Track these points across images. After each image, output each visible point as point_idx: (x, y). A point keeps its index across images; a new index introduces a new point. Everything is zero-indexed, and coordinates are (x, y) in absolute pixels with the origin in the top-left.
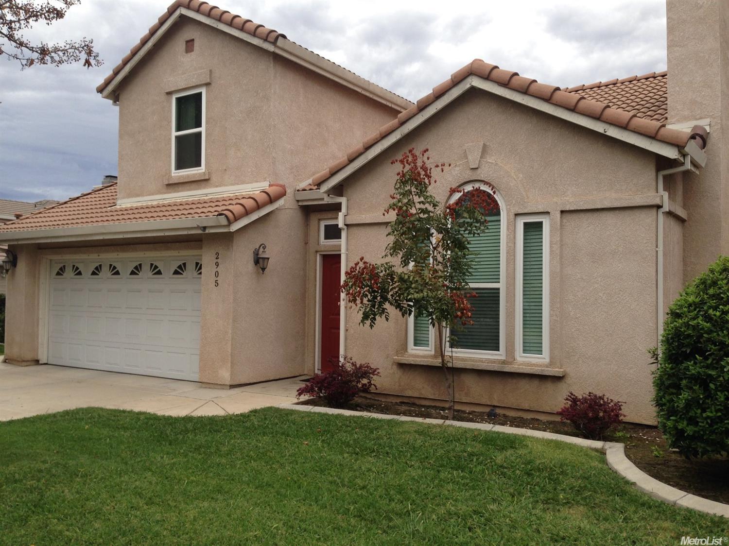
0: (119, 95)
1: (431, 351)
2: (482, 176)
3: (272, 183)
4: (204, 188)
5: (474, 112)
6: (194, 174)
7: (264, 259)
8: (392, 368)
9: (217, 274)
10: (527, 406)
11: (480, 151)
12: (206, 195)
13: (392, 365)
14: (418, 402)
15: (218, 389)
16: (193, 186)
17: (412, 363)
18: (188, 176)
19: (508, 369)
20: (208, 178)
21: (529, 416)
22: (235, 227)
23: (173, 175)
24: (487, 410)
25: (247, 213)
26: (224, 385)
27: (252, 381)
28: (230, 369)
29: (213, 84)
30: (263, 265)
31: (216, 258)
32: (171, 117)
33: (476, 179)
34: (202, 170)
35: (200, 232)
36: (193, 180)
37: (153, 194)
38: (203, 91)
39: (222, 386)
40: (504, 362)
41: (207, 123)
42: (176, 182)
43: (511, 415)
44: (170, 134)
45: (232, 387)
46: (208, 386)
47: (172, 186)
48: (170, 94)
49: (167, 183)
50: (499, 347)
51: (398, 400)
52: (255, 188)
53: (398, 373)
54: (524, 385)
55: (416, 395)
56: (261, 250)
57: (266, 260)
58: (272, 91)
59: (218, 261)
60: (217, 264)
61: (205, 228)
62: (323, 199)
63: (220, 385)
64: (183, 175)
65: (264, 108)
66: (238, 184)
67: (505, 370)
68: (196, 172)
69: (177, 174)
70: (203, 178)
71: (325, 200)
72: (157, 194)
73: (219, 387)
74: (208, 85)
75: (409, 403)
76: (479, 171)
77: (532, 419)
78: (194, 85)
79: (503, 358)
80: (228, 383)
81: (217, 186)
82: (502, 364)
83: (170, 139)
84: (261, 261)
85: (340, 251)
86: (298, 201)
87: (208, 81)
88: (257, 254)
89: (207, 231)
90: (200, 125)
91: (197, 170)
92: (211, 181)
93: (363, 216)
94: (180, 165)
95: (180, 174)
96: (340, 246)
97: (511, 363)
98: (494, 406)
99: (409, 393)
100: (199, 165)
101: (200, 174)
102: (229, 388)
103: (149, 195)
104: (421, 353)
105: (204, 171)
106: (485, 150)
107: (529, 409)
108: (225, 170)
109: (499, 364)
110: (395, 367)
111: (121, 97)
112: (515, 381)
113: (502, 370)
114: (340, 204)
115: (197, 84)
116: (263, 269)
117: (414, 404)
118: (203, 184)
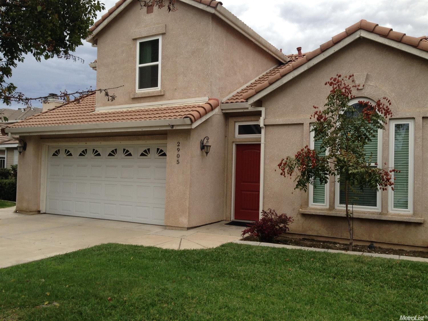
0: (97, 39)
1: (326, 206)
2: (366, 94)
3: (210, 98)
4: (160, 101)
5: (360, 53)
6: (153, 92)
7: (207, 146)
8: (297, 217)
9: (178, 156)
10: (396, 241)
11: (365, 78)
12: (162, 105)
13: (297, 215)
14: (316, 238)
15: (179, 230)
16: (152, 99)
17: (314, 213)
18: (149, 93)
19: (384, 218)
20: (163, 94)
21: (397, 248)
22: (194, 126)
23: (137, 92)
24: (368, 244)
25: (201, 116)
26: (183, 227)
27: (198, 225)
28: (188, 218)
29: (167, 34)
30: (207, 150)
31: (178, 146)
32: (136, 55)
33: (361, 96)
34: (159, 88)
35: (169, 128)
36: (152, 95)
37: (122, 104)
38: (160, 38)
39: (182, 228)
40: (380, 214)
41: (162, 59)
42: (140, 96)
43: (384, 247)
44: (135, 65)
45: (189, 229)
46: (171, 228)
47: (136, 99)
48: (135, 40)
49: (133, 97)
50: (376, 204)
51: (301, 237)
52: (202, 101)
53: (301, 220)
54: (394, 228)
55: (315, 234)
56: (205, 141)
57: (209, 147)
58: (211, 38)
59: (179, 147)
60: (178, 150)
61: (173, 126)
62: (248, 108)
63: (180, 227)
64: (145, 92)
65: (205, 50)
66: (185, 98)
67: (382, 219)
68: (154, 90)
69: (140, 92)
70: (160, 94)
71: (249, 109)
72: (125, 104)
73: (180, 229)
74: (163, 34)
75: (310, 240)
76: (363, 91)
77: (399, 250)
78: (154, 34)
79: (380, 211)
80: (186, 226)
81: (169, 100)
82: (379, 215)
83: (135, 69)
84: (206, 147)
85: (260, 141)
86: (222, 110)
87: (164, 32)
88: (203, 143)
89: (174, 128)
90: (157, 60)
91: (155, 89)
92: (165, 96)
93: (278, 120)
94: (142, 86)
95: (142, 91)
96: (260, 138)
97: (386, 214)
98: (372, 242)
99: (310, 233)
100: (156, 85)
101: (157, 92)
102: (187, 229)
103: (120, 105)
104: (319, 207)
105: (160, 89)
106: (367, 78)
107: (397, 243)
108: (176, 89)
109: (377, 214)
110: (299, 216)
111: (99, 42)
112: (387, 226)
113: (380, 219)
114: (261, 112)
115: (155, 34)
116: (207, 153)
117: (313, 240)
118: (159, 98)
